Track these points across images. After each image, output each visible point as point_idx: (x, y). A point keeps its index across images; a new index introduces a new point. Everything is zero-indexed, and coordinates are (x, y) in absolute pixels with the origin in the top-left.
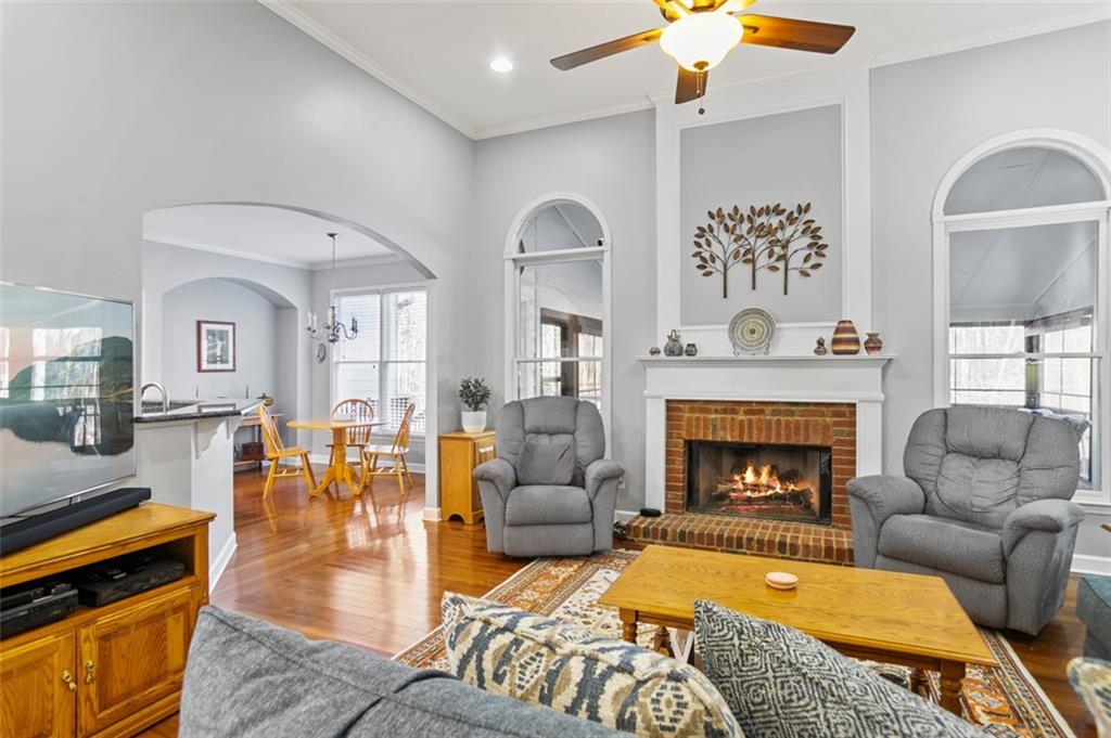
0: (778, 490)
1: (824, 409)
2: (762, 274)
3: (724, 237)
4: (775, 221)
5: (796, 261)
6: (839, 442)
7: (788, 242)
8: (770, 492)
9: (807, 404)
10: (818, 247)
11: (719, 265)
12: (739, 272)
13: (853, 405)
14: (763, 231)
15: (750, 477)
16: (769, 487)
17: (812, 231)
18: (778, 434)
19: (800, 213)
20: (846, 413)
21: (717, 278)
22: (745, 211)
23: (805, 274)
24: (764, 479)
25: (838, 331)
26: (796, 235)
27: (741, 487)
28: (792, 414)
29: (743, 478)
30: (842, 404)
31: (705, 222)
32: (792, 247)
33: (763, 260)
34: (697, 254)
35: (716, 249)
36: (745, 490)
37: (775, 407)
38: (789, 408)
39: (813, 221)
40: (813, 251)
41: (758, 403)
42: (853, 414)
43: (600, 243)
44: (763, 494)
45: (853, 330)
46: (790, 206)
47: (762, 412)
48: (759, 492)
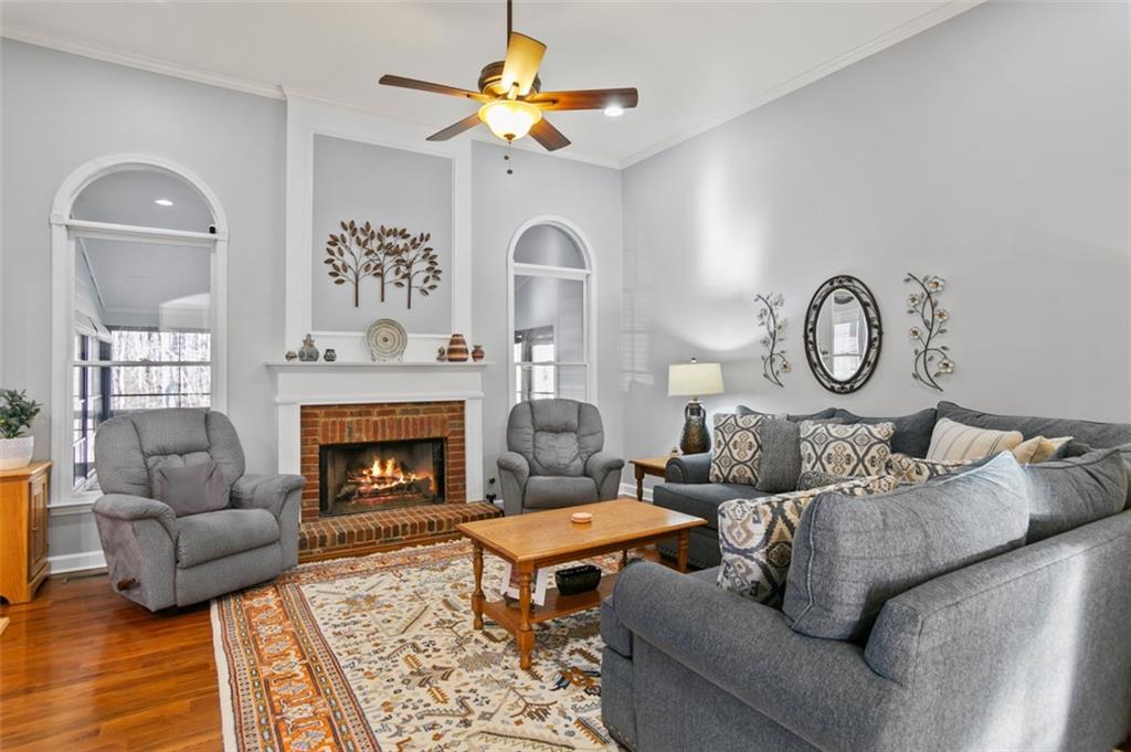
0: (402, 481)
1: (442, 407)
2: (390, 288)
3: (355, 249)
4: (401, 243)
5: (417, 281)
6: (454, 433)
7: (411, 263)
8: (395, 483)
9: (429, 403)
10: (434, 272)
11: (350, 274)
12: (370, 284)
13: (462, 402)
14: (391, 251)
15: (376, 470)
16: (394, 479)
17: (429, 256)
18: (407, 432)
19: (421, 240)
20: (457, 408)
21: (349, 286)
22: (375, 228)
23: (424, 292)
24: (389, 471)
25: (452, 342)
26: (419, 258)
27: (369, 480)
28: (417, 412)
29: (371, 472)
30: (454, 402)
31: (338, 232)
32: (415, 268)
33: (390, 276)
34: (329, 261)
35: (348, 258)
36: (373, 484)
37: (404, 407)
38: (415, 407)
39: (431, 249)
40: (431, 274)
41: (390, 404)
42: (463, 409)
43: (213, 230)
44: (388, 486)
45: (464, 343)
46: (414, 233)
47: (393, 412)
48: (386, 483)
